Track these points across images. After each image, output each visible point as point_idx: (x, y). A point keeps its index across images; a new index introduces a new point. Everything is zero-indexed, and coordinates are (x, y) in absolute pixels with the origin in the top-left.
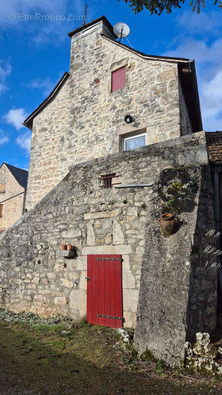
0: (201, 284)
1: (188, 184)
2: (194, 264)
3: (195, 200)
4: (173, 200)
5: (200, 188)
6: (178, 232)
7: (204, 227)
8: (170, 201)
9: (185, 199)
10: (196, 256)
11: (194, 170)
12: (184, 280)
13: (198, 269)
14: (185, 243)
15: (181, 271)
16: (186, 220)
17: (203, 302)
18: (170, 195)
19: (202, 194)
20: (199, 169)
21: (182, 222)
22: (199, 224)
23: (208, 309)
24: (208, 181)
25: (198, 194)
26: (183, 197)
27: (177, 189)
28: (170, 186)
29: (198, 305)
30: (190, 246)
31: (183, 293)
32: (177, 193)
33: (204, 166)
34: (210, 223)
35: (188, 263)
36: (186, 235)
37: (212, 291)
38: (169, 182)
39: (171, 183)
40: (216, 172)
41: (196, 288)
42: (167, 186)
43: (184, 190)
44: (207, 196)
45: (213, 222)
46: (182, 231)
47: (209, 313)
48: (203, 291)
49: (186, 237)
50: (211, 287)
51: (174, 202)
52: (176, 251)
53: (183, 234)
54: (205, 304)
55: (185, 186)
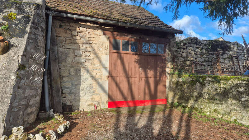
0: (24, 93)
1: (22, 15)
2: (19, 78)
3: (27, 29)
4: (7, 26)
5: (31, 21)
6: (8, 53)
7: (32, 51)
8: (4, 26)
9: (18, 27)
10: (23, 72)
11: (28, 6)
12: (8, 90)
13: (23, 82)
14: (13, 61)
15: (6, 83)
16: (17, 44)
17: (25, 105)
18: (5, 22)
19: (33, 25)
20: (33, 5)
21: (12, 45)
22: (28, 48)
23: (29, 109)
24: (40, 17)
25: (29, 25)
26: (16, 25)
27: (12, 18)
28: (6, 14)
29: (20, 108)
30: (17, 64)
31: (6, 100)
32: (12, 21)
33: (38, 4)
34: (39, 49)
35: (13, 77)
36: (15, 55)
37: (35, 97)
38: (4, 11)
39: (7, 12)
40: (50, 14)
41: (19, 95)
42: (3, 13)
43: (19, 20)
44: (38, 29)
45: (42, 49)
46: (11, 52)
47: (29, 112)
48: (26, 97)
49: (14, 58)
50: (34, 94)
51: (7, 28)
52: (4, 68)
53: (13, 54)
54: (27, 106)
55: (19, 17)
